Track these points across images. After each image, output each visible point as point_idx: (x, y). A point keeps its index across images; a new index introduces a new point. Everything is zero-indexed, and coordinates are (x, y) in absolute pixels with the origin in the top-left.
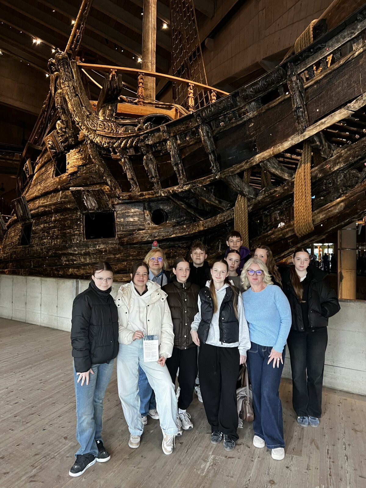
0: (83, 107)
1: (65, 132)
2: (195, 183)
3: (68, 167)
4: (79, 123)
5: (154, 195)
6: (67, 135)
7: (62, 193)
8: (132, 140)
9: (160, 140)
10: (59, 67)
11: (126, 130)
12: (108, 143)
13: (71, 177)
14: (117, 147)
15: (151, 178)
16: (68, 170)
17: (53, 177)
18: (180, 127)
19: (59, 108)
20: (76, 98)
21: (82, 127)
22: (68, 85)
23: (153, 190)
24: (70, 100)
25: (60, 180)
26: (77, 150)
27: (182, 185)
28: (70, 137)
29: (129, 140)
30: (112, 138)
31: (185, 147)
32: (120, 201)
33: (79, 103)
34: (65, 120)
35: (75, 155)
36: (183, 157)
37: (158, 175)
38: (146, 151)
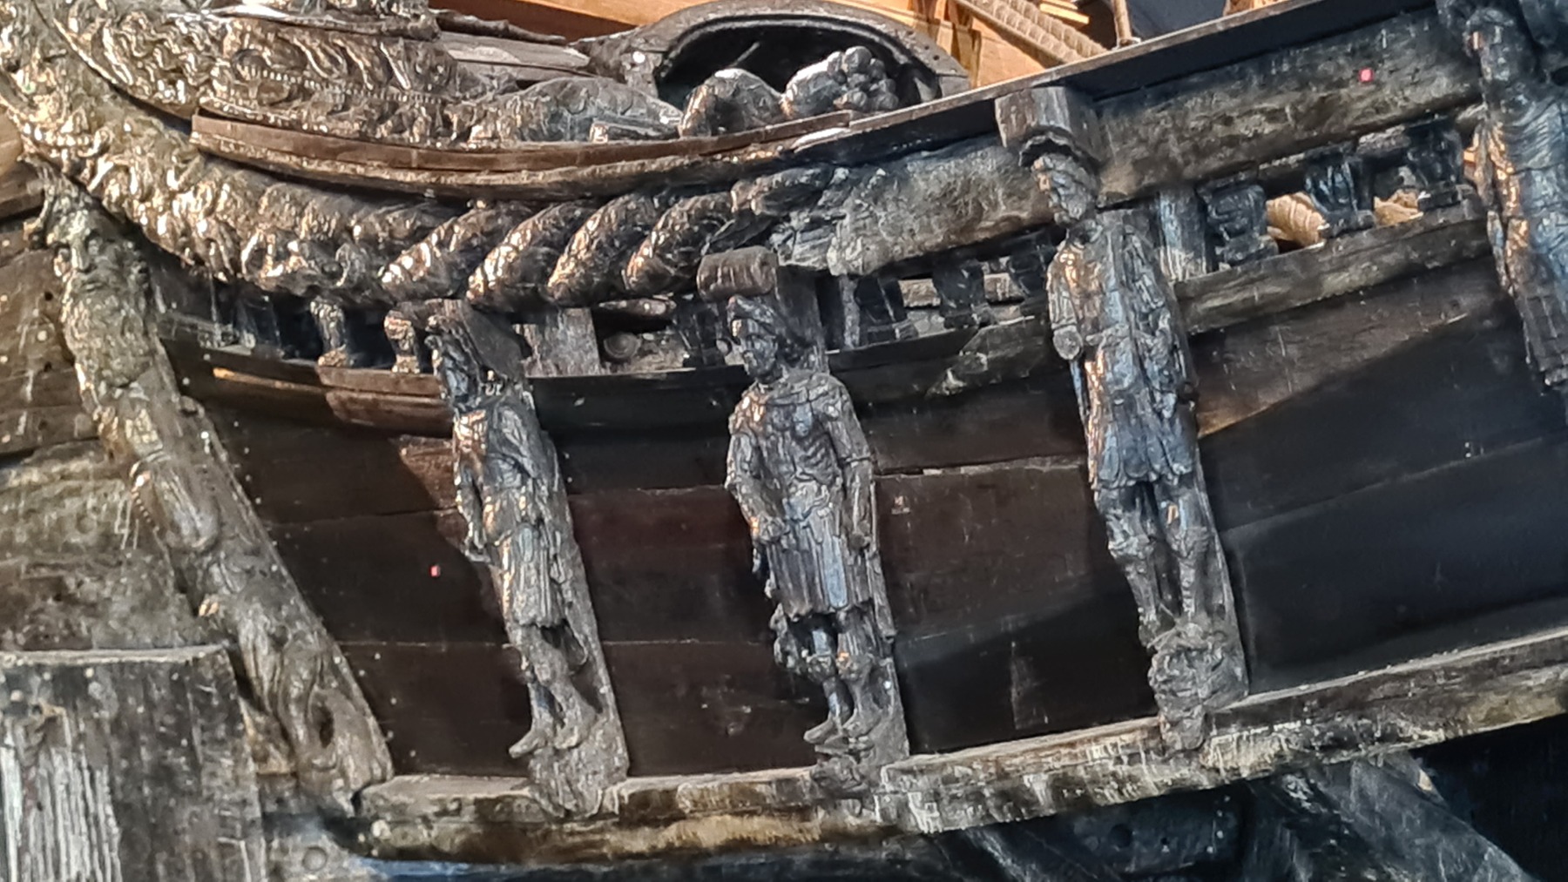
5: (804, 812)
8: (627, 218)
9: (968, 228)
15: (801, 630)
23: (805, 756)
29: (576, 224)
36: (1220, 421)
37: (879, 600)
38: (780, 341)
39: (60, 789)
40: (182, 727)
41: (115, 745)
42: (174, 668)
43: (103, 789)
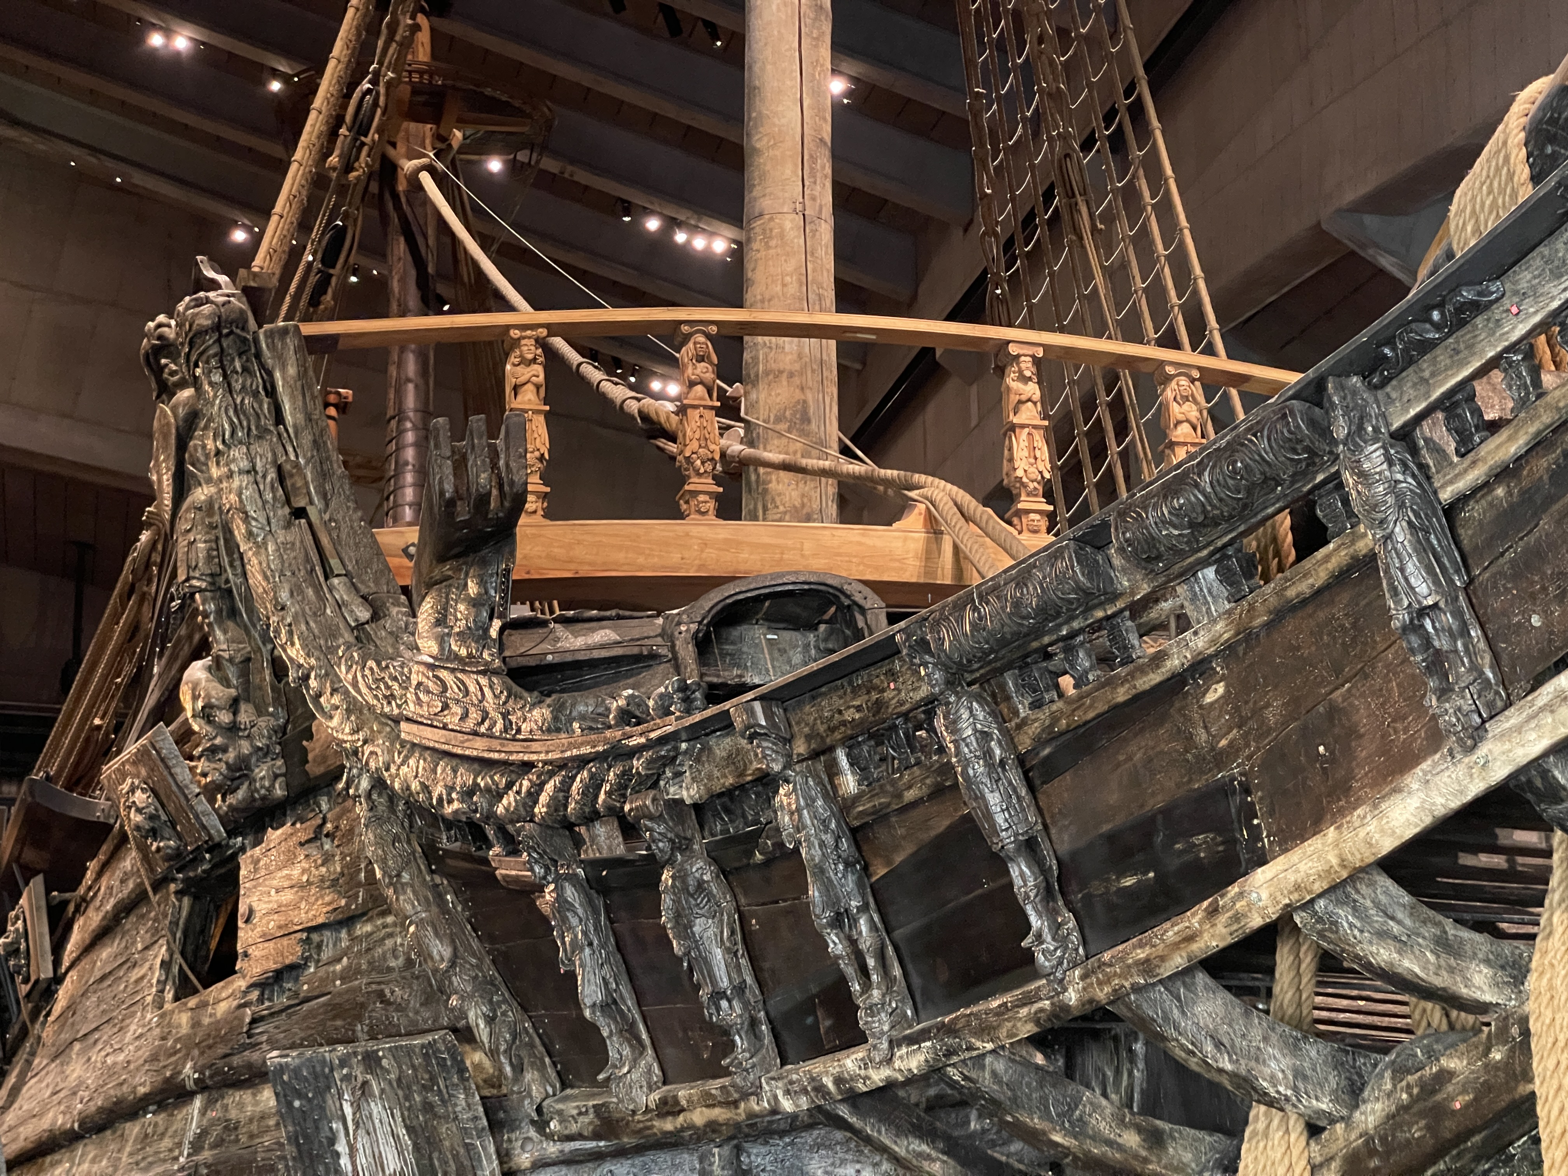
0: (336, 581)
1: (233, 729)
2: (950, 1030)
3: (245, 936)
4: (307, 677)
5: (735, 1104)
6: (245, 747)
7: (203, 1112)
8: (592, 776)
9: (742, 774)
10: (198, 371)
11: (556, 719)
12: (469, 793)
13: (261, 1000)
14: (514, 817)
15: (714, 1002)
16: (246, 954)
17: (159, 1003)
18: (837, 702)
19: (201, 590)
20: (295, 529)
21: (322, 700)
22: (245, 464)
23: (725, 1072)
24: (260, 547)
25: (196, 1024)
26: (303, 831)
27: (885, 1045)
28: (264, 753)
29: (573, 778)
30: (485, 764)
31: (881, 816)
32: (552, 1149)
33: (307, 559)
34: (231, 660)
35: (290, 861)
36: (880, 871)
37: (749, 980)
38: (671, 840)
39: (377, 1122)
40: (433, 1079)
41: (400, 1093)
42: (423, 1046)
43: (399, 1120)
